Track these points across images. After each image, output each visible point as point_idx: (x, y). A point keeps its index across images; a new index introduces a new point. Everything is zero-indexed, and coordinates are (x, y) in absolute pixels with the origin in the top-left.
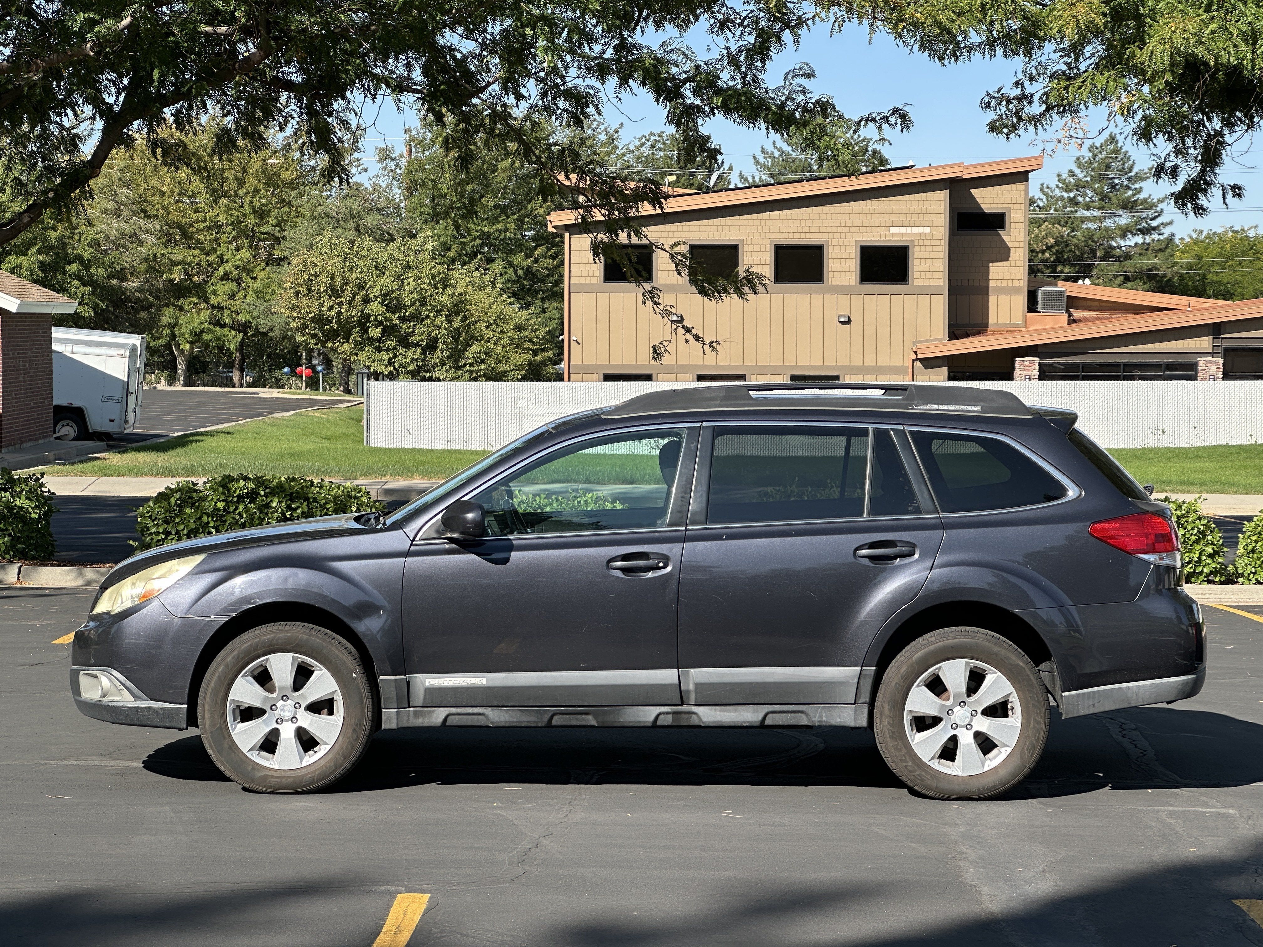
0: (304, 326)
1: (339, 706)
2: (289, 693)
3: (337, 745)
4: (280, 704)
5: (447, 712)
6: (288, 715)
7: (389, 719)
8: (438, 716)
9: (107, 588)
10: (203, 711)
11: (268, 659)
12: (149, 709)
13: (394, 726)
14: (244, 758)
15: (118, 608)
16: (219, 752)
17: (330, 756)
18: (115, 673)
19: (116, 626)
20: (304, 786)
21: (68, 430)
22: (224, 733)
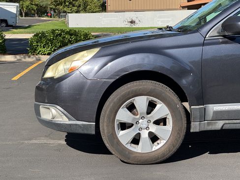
0: (52, 3)
1: (170, 121)
2: (145, 115)
3: (170, 140)
4: (141, 121)
5: (224, 123)
6: (145, 126)
7: (195, 127)
8: (219, 125)
9: (50, 65)
10: (103, 126)
11: (134, 99)
12: (76, 125)
13: (197, 130)
14: (124, 148)
15: (57, 75)
16: (112, 145)
17: (166, 146)
18: (58, 107)
19: (57, 84)
20: (154, 161)
21: (4, 25)
22: (113, 136)
